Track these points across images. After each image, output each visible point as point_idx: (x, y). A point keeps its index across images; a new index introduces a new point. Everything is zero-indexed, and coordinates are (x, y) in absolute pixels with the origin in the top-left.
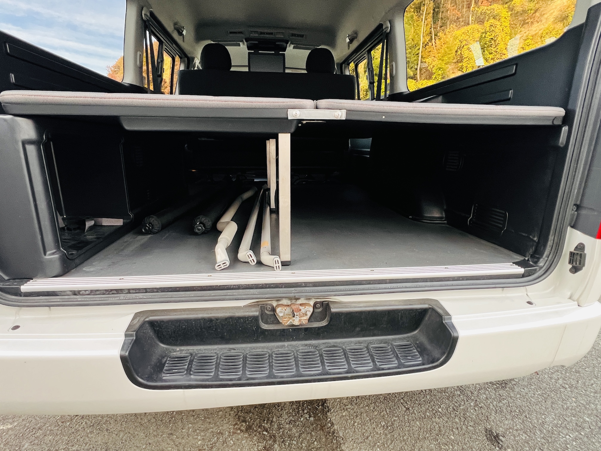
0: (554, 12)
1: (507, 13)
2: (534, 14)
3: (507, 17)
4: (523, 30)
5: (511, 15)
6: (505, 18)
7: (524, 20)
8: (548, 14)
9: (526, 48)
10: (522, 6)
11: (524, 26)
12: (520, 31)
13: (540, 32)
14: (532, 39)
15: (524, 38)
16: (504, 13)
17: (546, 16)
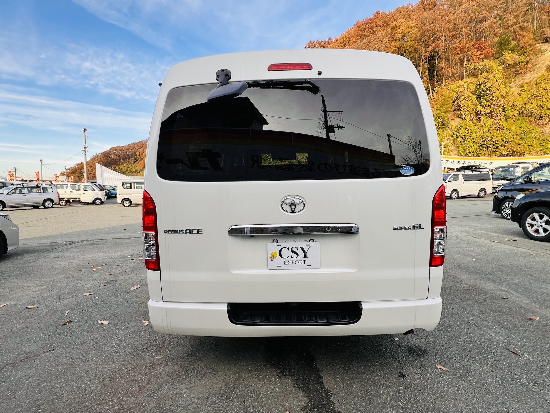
0: (546, 62)
1: (499, 67)
2: (526, 66)
3: (499, 70)
4: (517, 79)
5: (503, 67)
6: (498, 70)
7: (517, 71)
8: (540, 64)
9: (523, 94)
10: (513, 60)
11: (517, 76)
12: (515, 81)
13: (535, 79)
14: (527, 86)
15: (519, 86)
16: (496, 67)
17: (538, 66)
